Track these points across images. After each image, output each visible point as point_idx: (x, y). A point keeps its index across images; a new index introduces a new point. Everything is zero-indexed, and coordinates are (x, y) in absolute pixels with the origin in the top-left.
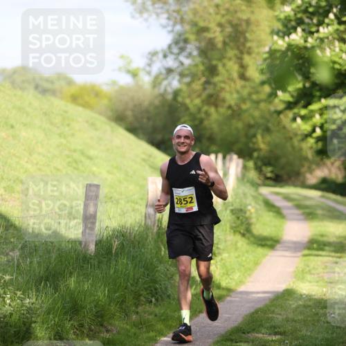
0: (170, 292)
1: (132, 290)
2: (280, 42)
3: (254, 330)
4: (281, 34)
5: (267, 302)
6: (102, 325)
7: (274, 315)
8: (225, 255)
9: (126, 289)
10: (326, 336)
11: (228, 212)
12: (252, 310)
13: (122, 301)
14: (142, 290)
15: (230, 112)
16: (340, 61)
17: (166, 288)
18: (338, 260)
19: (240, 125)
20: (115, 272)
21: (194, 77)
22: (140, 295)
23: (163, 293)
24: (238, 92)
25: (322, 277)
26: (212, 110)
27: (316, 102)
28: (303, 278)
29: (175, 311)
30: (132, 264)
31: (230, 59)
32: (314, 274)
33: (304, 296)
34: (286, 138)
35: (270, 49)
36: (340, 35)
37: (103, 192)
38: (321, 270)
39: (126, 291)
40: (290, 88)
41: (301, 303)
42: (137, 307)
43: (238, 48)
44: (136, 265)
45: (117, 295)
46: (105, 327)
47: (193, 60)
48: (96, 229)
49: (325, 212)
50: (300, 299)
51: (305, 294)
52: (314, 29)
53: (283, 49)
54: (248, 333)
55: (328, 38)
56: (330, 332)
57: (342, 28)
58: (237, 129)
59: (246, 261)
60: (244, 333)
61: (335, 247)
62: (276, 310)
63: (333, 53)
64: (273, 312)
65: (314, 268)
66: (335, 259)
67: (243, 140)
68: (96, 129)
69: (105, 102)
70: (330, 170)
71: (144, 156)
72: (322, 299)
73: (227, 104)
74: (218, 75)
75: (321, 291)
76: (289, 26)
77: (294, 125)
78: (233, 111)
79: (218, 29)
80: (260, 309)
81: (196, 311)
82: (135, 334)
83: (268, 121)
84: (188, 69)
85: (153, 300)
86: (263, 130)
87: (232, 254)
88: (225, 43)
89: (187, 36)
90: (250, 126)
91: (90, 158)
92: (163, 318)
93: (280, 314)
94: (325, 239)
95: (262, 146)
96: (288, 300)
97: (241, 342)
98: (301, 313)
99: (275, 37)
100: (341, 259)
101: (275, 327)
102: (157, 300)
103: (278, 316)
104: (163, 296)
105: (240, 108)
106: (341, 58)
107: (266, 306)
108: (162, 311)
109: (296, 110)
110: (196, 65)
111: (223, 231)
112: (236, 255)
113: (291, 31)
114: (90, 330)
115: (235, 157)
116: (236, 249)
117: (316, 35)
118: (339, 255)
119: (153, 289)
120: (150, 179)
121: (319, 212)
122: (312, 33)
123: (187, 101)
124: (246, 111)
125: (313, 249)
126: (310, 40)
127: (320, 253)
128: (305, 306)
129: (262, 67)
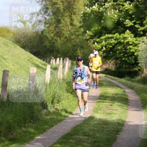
0: (39, 118)
1: (23, 117)
2: (88, 9)
3: (76, 134)
4: (88, 6)
5: (81, 122)
6: (9, 132)
7: (84, 128)
8: (63, 102)
9: (20, 116)
10: (107, 137)
11: (65, 83)
12: (75, 126)
13: (18, 122)
14: (27, 117)
15: (66, 40)
16: (114, 18)
17: (38, 116)
18: (112, 104)
19: (70, 45)
20: (15, 109)
21: (51, 24)
22: (26, 119)
23: (36, 118)
24: (70, 31)
25: (105, 111)
26: (59, 38)
27: (103, 36)
28: (97, 112)
29: (42, 126)
30: (23, 105)
31: (66, 17)
32: (102, 110)
33: (98, 120)
34: (90, 51)
35: (84, 12)
36: (114, 7)
37: (10, 74)
38: (105, 108)
39: (20, 117)
40: (92, 30)
41: (96, 122)
42: (25, 124)
43: (70, 12)
44: (25, 106)
45: (16, 118)
46: (11, 133)
47: (50, 17)
48: (7, 90)
49: (107, 83)
50: (96, 121)
51: (98, 119)
52: (103, 4)
53: (90, 12)
54: (73, 135)
55: (109, 8)
56: (109, 135)
57: (115, 3)
58: (69, 47)
59: (72, 104)
60: (71, 135)
61: (111, 98)
62: (85, 126)
63: (111, 14)
64: (84, 126)
65: (102, 107)
66: (111, 104)
67: (72, 52)
68: (8, 47)
69: (12, 35)
70: (109, 65)
71: (28, 58)
72: (106, 121)
73: (65, 36)
74: (61, 23)
75: (105, 118)
76: (92, 3)
77: (94, 46)
78: (67, 39)
79: (62, 4)
80: (79, 125)
81: (50, 126)
82: (24, 136)
83: (82, 44)
84: (48, 21)
85: (32, 121)
86: (80, 48)
87: (66, 101)
88: (64, 10)
89: (48, 6)
90: (75, 46)
91: (5, 59)
92: (36, 129)
93: (87, 128)
94: (107, 95)
95: (80, 54)
96: (90, 121)
97: (70, 139)
98: (96, 127)
99: (86, 7)
100: (114, 104)
101: (85, 133)
102: (33, 121)
103: (86, 128)
104: (36, 119)
105: (70, 38)
106: (114, 17)
107: (81, 124)
108: (36, 126)
109: (95, 39)
110: (52, 19)
111: (62, 91)
112: (68, 101)
113: (93, 4)
114: (4, 134)
115: (68, 59)
116: (68, 99)
117: (103, 6)
118: (113, 102)
119: (32, 116)
120: (31, 68)
121: (104, 83)
122: (102, 6)
123: (48, 35)
124: (73, 39)
125: (102, 99)
126: (101, 8)
127: (105, 101)
128: (98, 124)
129: (80, 20)
